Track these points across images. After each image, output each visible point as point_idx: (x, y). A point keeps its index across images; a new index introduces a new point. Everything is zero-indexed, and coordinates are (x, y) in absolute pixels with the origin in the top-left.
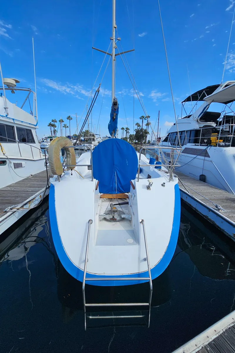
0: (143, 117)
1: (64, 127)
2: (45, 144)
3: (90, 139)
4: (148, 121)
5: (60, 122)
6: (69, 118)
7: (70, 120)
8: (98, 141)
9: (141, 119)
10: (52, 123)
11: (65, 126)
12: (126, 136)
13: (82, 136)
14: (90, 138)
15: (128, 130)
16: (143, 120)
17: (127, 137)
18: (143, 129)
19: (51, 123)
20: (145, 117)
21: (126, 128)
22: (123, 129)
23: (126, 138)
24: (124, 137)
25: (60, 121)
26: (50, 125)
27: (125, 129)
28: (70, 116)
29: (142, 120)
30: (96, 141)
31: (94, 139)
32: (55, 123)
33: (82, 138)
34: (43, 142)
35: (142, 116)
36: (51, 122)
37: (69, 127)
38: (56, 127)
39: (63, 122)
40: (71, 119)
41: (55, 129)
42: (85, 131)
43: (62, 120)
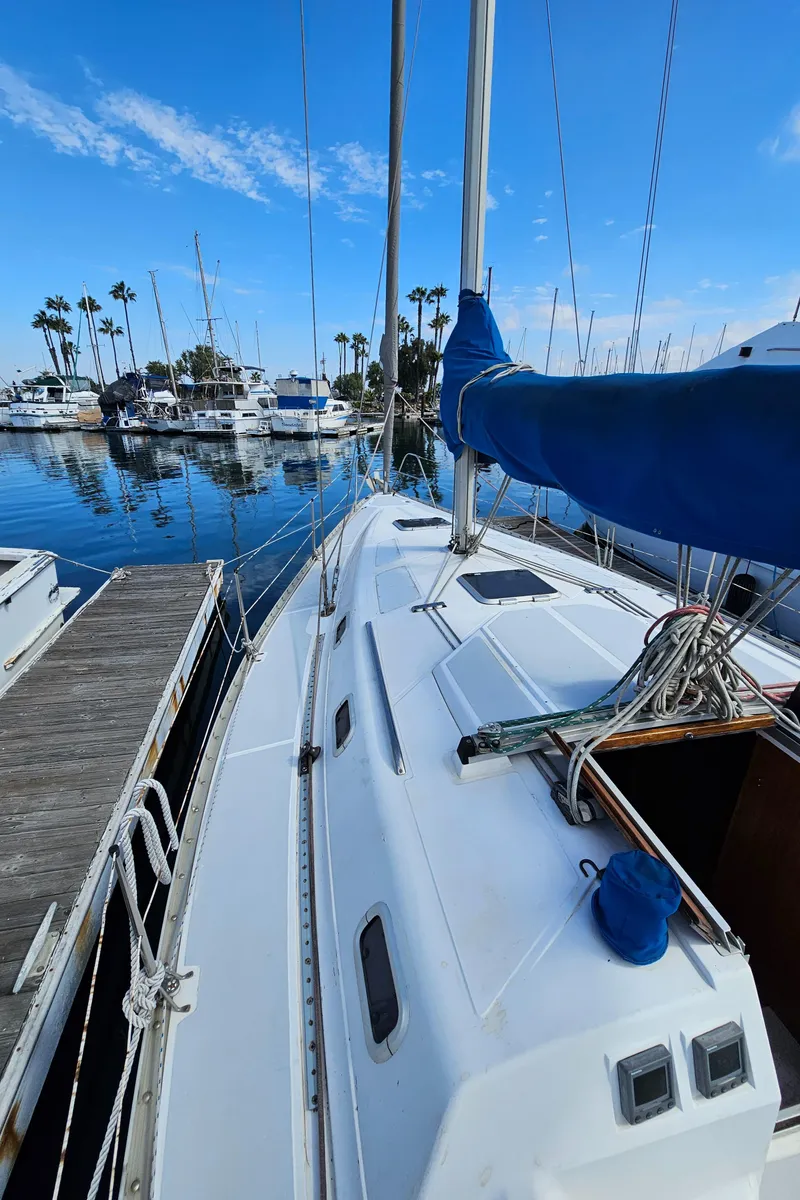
0: (423, 293)
1: (102, 330)
2: (29, 408)
3: (227, 389)
4: (438, 309)
5: (85, 309)
6: (119, 291)
7: (126, 301)
8: (256, 397)
9: (413, 299)
10: (50, 313)
11: (108, 327)
12: (356, 368)
13: (185, 372)
14: (221, 385)
15: (360, 346)
16: (423, 304)
17: (360, 371)
18: (423, 340)
19: (43, 313)
20: (428, 292)
21: (356, 338)
22: (342, 338)
23: (357, 376)
24: (348, 372)
25: (82, 305)
26: (42, 321)
27: (352, 341)
28: (122, 284)
29: (417, 303)
30: (250, 397)
31: (242, 386)
32: (64, 315)
33: (188, 380)
34: (19, 400)
35: (418, 290)
36: (44, 308)
37: (125, 331)
38: (69, 330)
39: (98, 308)
40: (131, 296)
41: (69, 338)
42: (194, 351)
43: (90, 298)
